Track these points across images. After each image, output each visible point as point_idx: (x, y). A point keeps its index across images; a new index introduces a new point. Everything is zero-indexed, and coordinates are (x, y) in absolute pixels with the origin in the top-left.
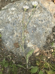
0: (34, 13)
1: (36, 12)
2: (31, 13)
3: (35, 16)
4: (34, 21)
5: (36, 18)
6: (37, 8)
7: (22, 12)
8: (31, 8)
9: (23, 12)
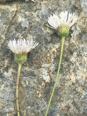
0: (65, 64)
1: (73, 59)
2: (52, 68)
3: (73, 78)
4: (74, 103)
5: (79, 89)
6: (75, 34)
7: (7, 69)
8: (47, 42)
9: (11, 70)
